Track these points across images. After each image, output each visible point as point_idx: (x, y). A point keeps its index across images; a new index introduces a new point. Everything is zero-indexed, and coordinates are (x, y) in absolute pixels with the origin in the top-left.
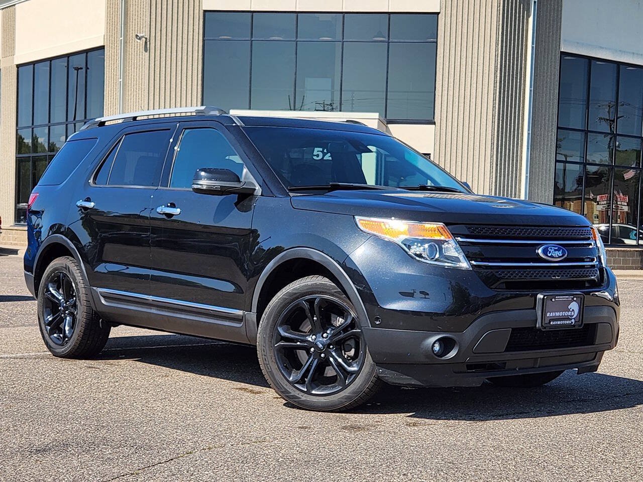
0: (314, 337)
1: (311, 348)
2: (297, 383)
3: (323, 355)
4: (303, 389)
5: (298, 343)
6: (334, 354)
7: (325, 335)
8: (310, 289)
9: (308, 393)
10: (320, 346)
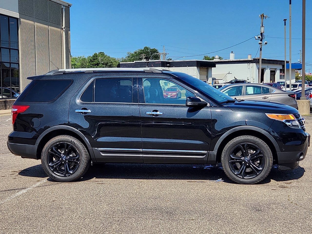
0: (244, 158)
1: (243, 162)
2: (238, 175)
3: (247, 164)
4: (241, 177)
5: (238, 160)
6: (252, 164)
7: (248, 157)
8: (243, 141)
9: (243, 178)
10: (247, 161)
